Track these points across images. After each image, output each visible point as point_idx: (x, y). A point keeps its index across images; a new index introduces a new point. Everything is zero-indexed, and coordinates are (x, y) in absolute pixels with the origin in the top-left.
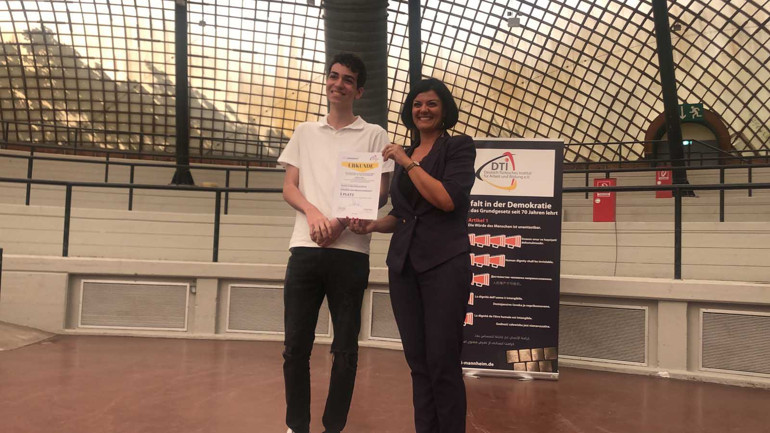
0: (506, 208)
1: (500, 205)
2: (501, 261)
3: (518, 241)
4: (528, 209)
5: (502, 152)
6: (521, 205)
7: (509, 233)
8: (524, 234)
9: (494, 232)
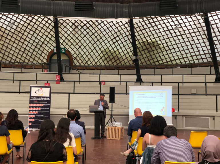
0: (41, 99)
1: (40, 98)
2: (40, 109)
3: (43, 105)
4: (45, 99)
5: (40, 88)
6: (44, 98)
7: (41, 103)
8: (44, 103)
9: (38, 103)
